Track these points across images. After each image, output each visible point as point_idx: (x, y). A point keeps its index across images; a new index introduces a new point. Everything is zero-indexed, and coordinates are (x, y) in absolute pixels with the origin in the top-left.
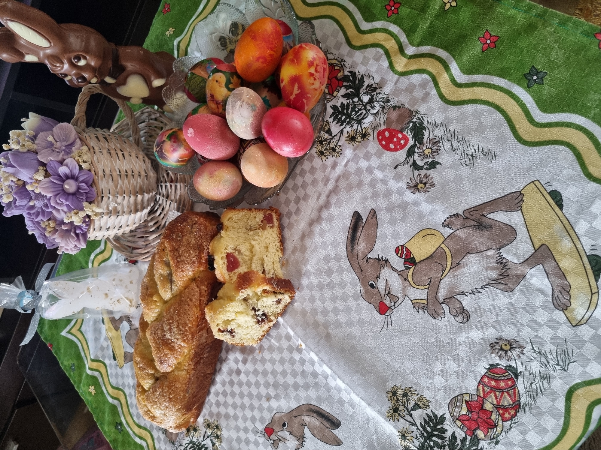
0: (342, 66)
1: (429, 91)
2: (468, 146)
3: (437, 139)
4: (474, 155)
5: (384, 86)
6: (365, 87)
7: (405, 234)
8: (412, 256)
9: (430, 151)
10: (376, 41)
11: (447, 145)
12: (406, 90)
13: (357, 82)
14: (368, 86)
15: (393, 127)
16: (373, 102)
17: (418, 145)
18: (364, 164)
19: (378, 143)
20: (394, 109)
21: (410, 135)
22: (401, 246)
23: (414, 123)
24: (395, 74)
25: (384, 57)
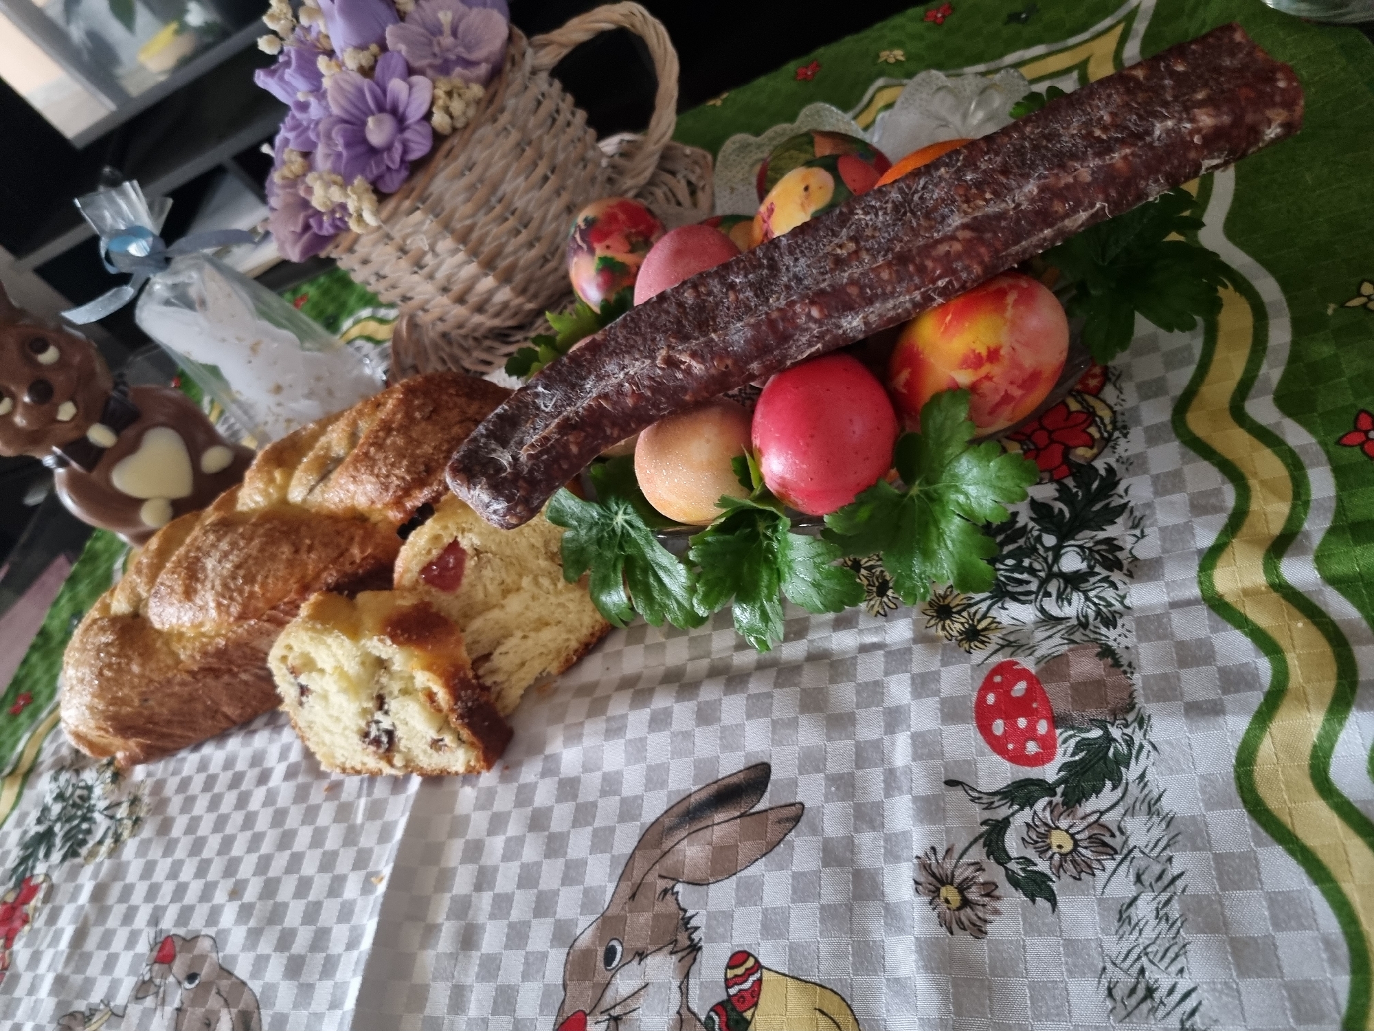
0: (1108, 440)
1: (1229, 707)
2: (1171, 954)
3: (1116, 842)
4: (1157, 995)
5: (1140, 580)
6: (1101, 535)
7: (793, 949)
8: (748, 1015)
9: (1068, 846)
10: (1245, 468)
11: (1122, 886)
12: (1181, 645)
13: (1098, 507)
14: (1109, 541)
15: (1050, 689)
16: (1076, 588)
17: (1058, 799)
18: (899, 690)
19: (979, 683)
20: (1101, 655)
21: (1064, 753)
22: (757, 961)
23: (1108, 739)
24: (1200, 583)
25: (1222, 519)
